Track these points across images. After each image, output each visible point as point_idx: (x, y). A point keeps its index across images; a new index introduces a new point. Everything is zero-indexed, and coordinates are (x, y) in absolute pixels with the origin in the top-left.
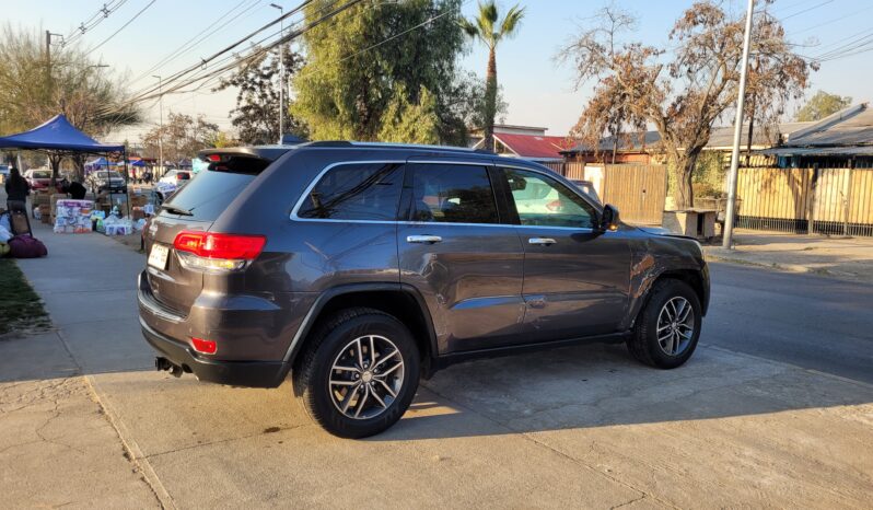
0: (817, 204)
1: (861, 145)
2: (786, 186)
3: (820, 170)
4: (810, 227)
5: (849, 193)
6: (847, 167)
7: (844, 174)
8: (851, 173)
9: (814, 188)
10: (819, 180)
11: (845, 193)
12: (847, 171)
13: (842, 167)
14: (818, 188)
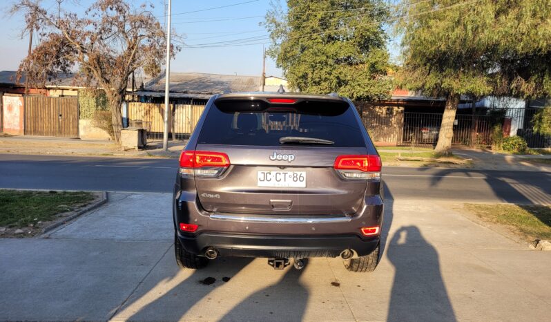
0: (176, 124)
1: (185, 93)
2: (159, 114)
3: (176, 105)
4: (173, 136)
5: (192, 119)
6: (190, 104)
7: (188, 107)
8: (192, 107)
9: (174, 115)
10: (176, 111)
11: (189, 117)
12: (190, 106)
13: (187, 104)
14: (176, 115)
